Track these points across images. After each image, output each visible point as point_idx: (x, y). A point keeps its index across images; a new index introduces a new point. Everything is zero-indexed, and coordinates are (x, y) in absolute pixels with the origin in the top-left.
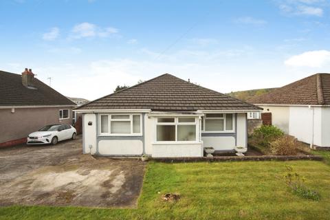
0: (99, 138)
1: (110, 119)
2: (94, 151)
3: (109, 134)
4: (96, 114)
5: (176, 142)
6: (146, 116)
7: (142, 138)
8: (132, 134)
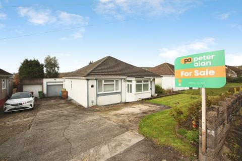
0: (98, 95)
1: (103, 83)
2: (94, 104)
3: (103, 92)
4: (96, 79)
5: (143, 92)
6: (123, 80)
7: (120, 93)
8: (115, 91)
